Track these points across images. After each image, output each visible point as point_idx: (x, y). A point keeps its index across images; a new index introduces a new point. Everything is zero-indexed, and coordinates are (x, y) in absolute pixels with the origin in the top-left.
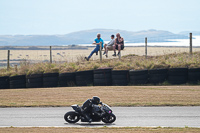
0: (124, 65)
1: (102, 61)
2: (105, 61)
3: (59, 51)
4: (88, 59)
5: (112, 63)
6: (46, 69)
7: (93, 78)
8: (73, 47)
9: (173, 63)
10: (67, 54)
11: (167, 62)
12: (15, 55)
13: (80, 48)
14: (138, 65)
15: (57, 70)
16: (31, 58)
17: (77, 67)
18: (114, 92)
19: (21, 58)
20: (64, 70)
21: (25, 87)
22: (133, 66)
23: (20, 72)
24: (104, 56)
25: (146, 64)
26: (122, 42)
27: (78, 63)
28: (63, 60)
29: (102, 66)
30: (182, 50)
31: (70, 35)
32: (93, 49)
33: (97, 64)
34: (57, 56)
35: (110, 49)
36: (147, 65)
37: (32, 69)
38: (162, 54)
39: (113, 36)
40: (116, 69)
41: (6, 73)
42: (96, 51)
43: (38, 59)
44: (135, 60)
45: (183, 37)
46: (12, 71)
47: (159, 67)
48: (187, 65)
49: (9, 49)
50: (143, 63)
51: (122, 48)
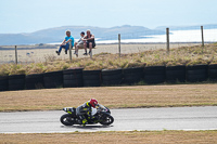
0: (96, 64)
1: (71, 60)
2: (76, 61)
5: (83, 63)
6: (11, 71)
7: (62, 79)
8: (41, 46)
9: (150, 60)
11: (143, 60)
13: (49, 47)
14: (111, 64)
17: (44, 68)
20: (30, 72)
22: (105, 65)
24: (74, 56)
25: (119, 63)
27: (46, 64)
29: (72, 66)
30: (159, 47)
31: (37, 33)
33: (67, 64)
36: (121, 64)
38: (137, 51)
39: (83, 34)
40: (87, 68)
44: (108, 59)
45: (160, 33)
47: (133, 65)
48: (164, 63)
50: (116, 62)
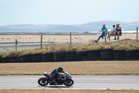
0: (122, 46)
1: (106, 43)
2: (109, 44)
3: (76, 36)
4: (96, 42)
5: (113, 45)
6: (67, 49)
7: (100, 55)
8: (86, 33)
10: (82, 38)
12: (46, 39)
13: (91, 34)
14: (131, 46)
15: (75, 49)
16: (57, 41)
17: (89, 47)
18: (114, 65)
19: (50, 41)
20: (80, 50)
21: (53, 61)
22: (128, 47)
23: (49, 51)
24: (107, 40)
25: (137, 46)
26: (120, 30)
27: (90, 45)
28: (79, 42)
29: (106, 47)
31: (84, 25)
32: (100, 35)
33: (103, 45)
34: (75, 40)
35: (112, 35)
37: (58, 49)
39: (114, 26)
40: (116, 49)
41: (40, 51)
42: (102, 36)
43: (62, 42)
44: (129, 43)
46: (43, 50)
49: (42, 34)
50: (135, 45)
51: (121, 34)
